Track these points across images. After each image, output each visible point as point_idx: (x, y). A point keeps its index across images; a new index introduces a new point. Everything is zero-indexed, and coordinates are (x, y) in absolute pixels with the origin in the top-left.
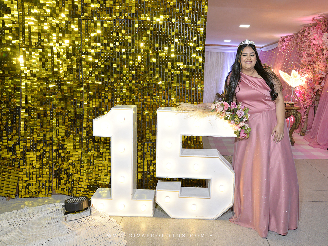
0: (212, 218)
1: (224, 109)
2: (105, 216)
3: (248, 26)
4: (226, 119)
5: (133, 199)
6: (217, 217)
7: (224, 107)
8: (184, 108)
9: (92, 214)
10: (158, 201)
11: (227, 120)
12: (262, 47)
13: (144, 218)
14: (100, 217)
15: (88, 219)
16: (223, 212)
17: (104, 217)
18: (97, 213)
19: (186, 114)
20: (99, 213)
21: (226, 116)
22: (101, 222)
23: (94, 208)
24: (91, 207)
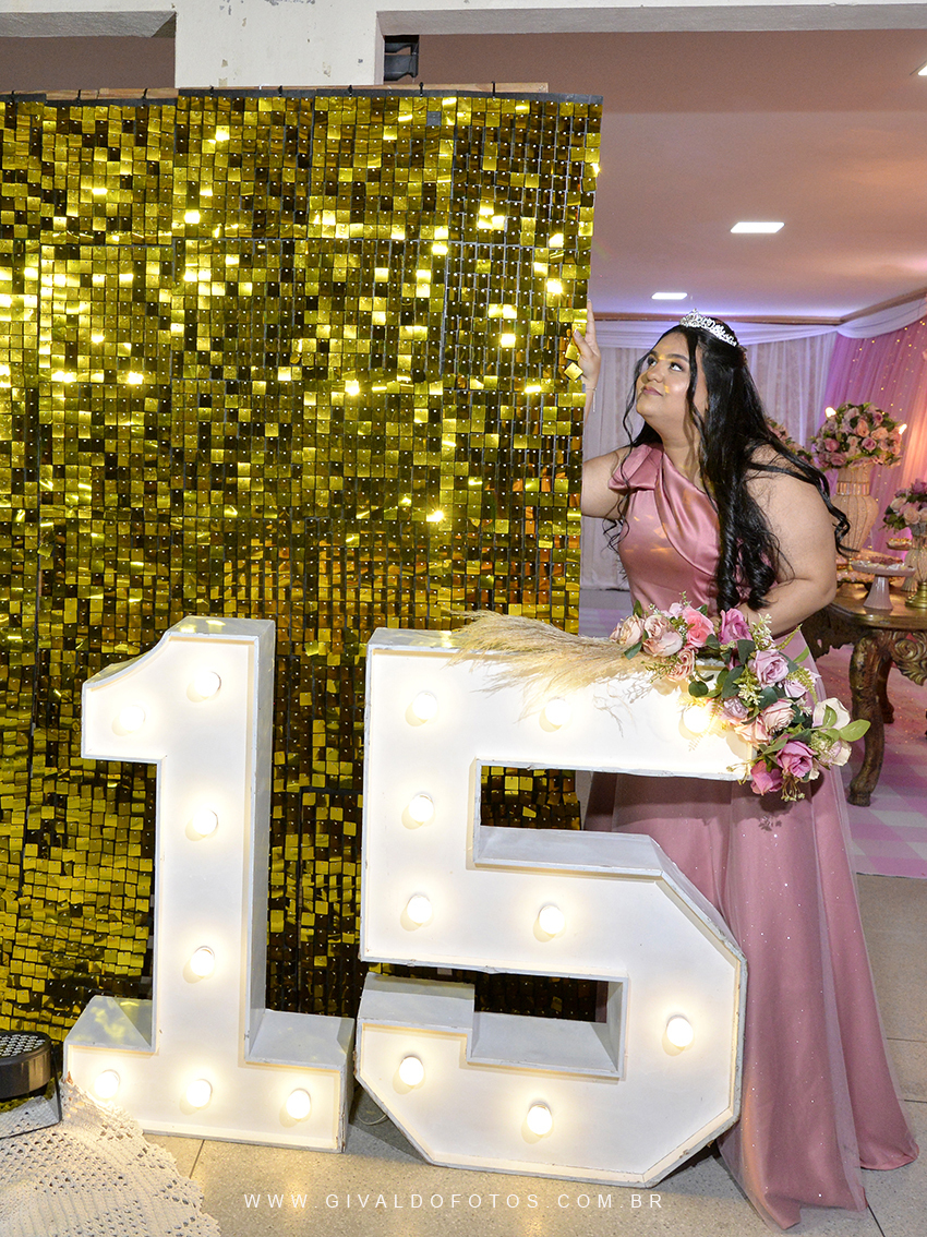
0: (632, 1179)
1: (685, 643)
2: (123, 1132)
3: (773, 227)
4: (698, 690)
5: (253, 1059)
6: (657, 1177)
7: (688, 636)
8: (491, 639)
9: (64, 1117)
10: (365, 1076)
11: (702, 700)
12: (843, 321)
13: (300, 1156)
14: (103, 1134)
15: (49, 1142)
16: (686, 1153)
17: (120, 1137)
18: (91, 1116)
19: (503, 667)
20: (97, 1117)
21: (697, 679)
22: (108, 1157)
23: (75, 1090)
24: (60, 1083)
